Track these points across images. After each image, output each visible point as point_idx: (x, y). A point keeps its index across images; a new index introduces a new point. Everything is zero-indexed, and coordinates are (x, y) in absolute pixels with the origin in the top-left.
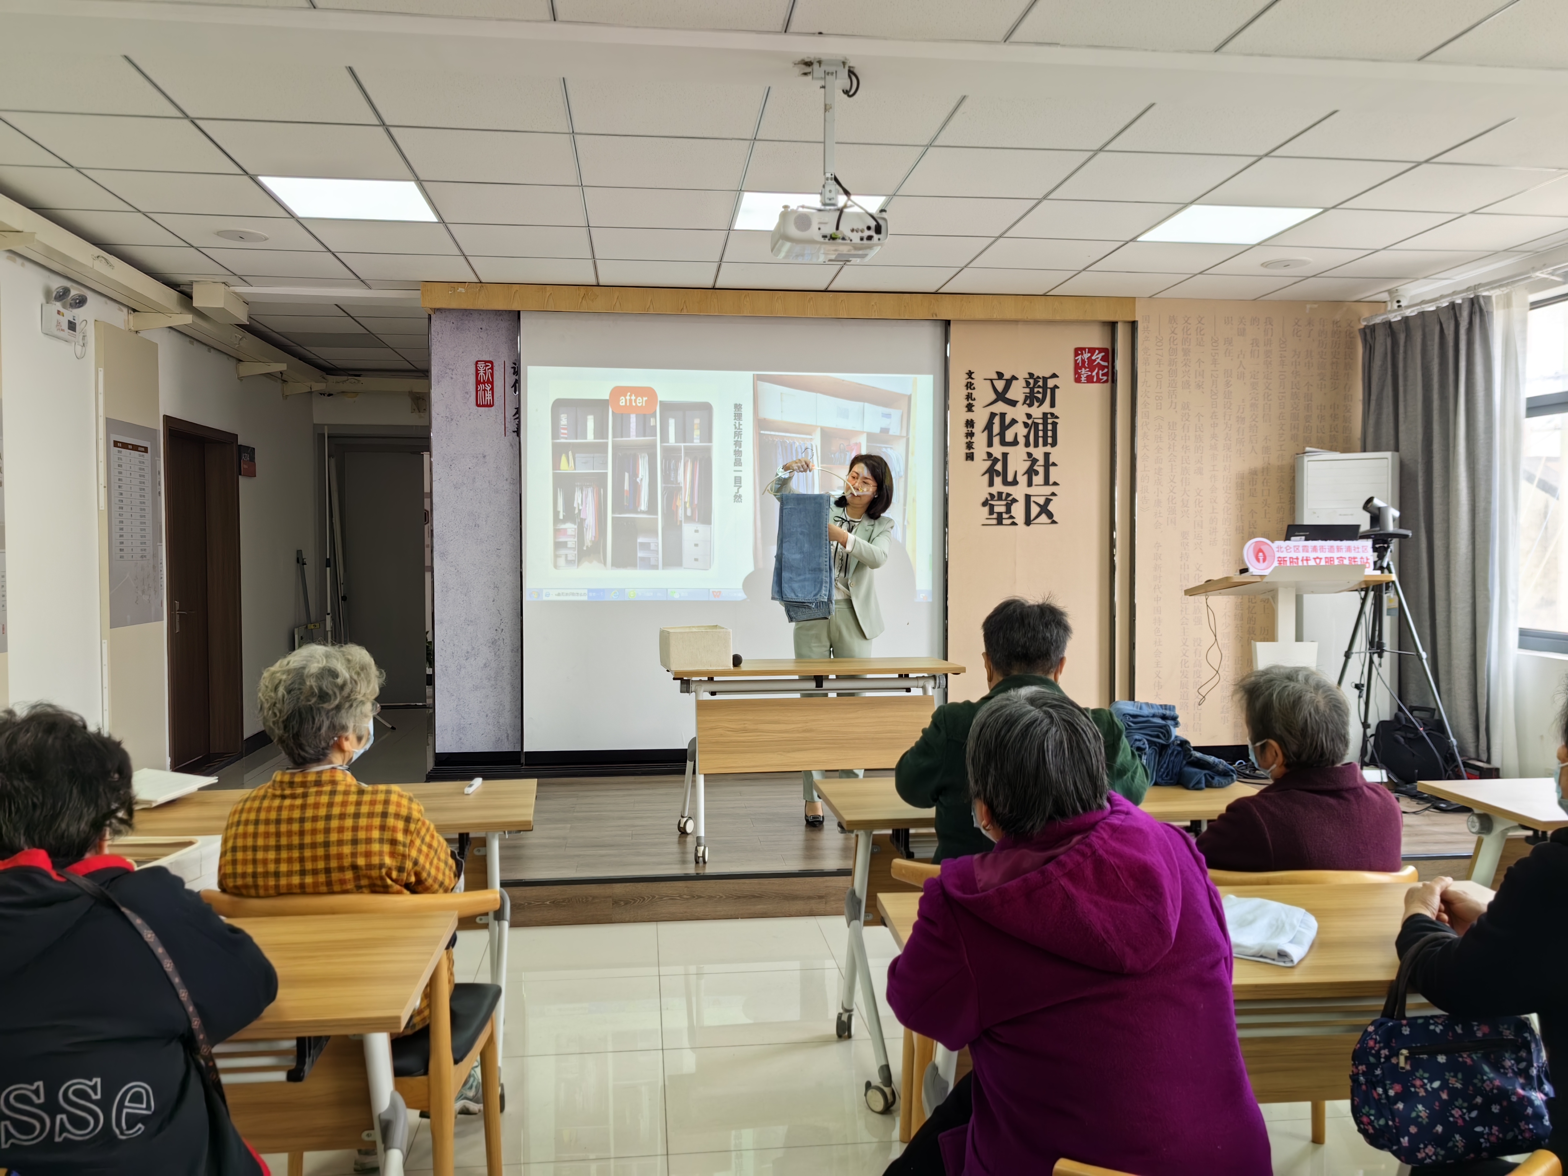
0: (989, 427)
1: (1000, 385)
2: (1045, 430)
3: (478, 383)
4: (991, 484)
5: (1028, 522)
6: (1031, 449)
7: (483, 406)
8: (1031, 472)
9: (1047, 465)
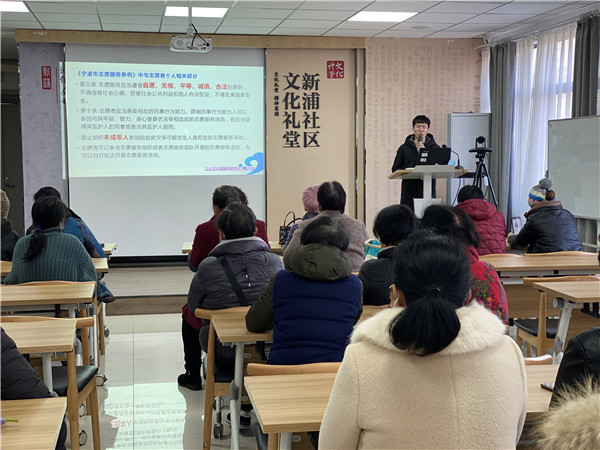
0: (286, 99)
1: (291, 79)
2: (313, 101)
3: (43, 77)
4: (287, 127)
5: (305, 146)
6: (306, 110)
7: (46, 89)
8: (306, 121)
9: (314, 119)
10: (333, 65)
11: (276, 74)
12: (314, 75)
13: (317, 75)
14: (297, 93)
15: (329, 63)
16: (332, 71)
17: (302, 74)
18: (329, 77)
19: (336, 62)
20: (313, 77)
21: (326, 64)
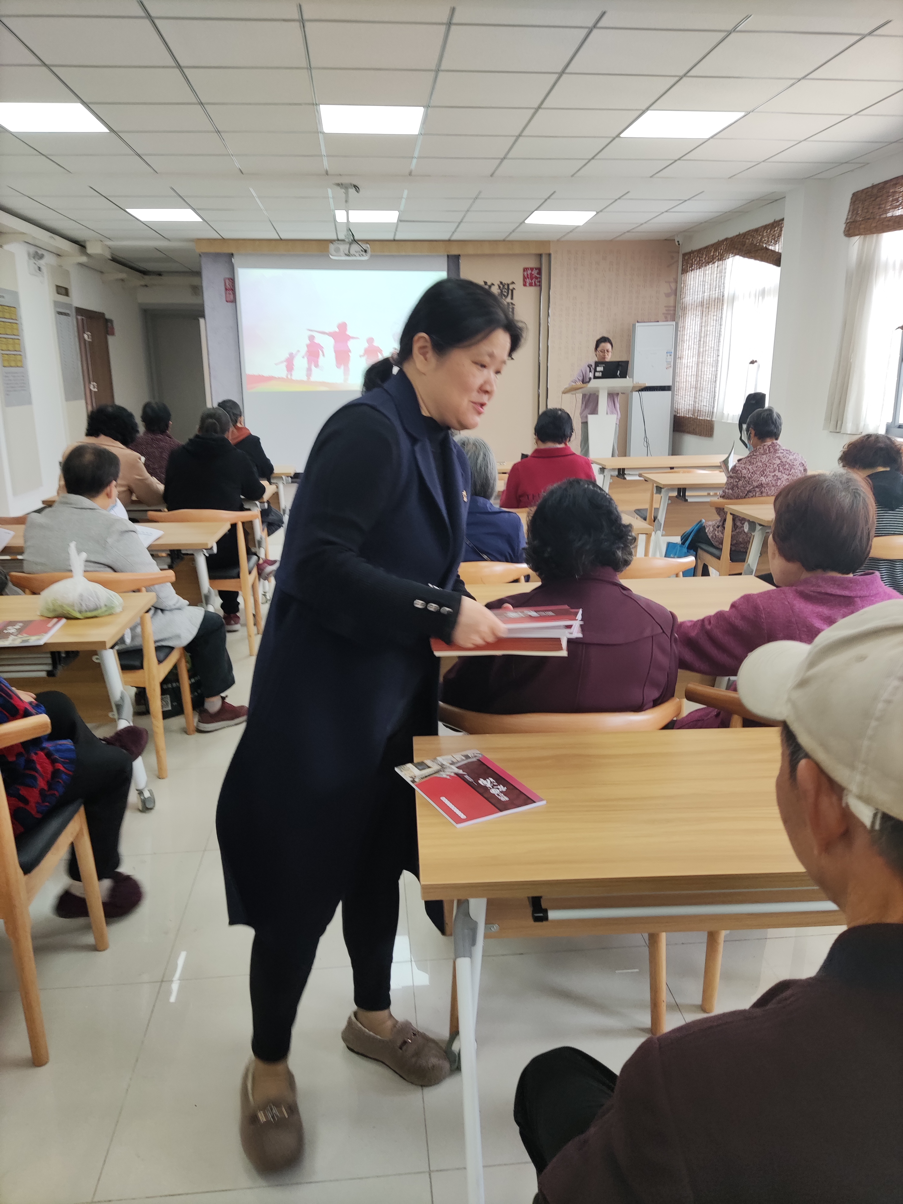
3: (226, 290)
7: (229, 302)
10: (529, 272)
12: (509, 282)
13: (513, 283)
15: (525, 270)
16: (528, 278)
17: (497, 283)
18: (525, 285)
19: (532, 269)
20: (508, 285)
21: (522, 271)
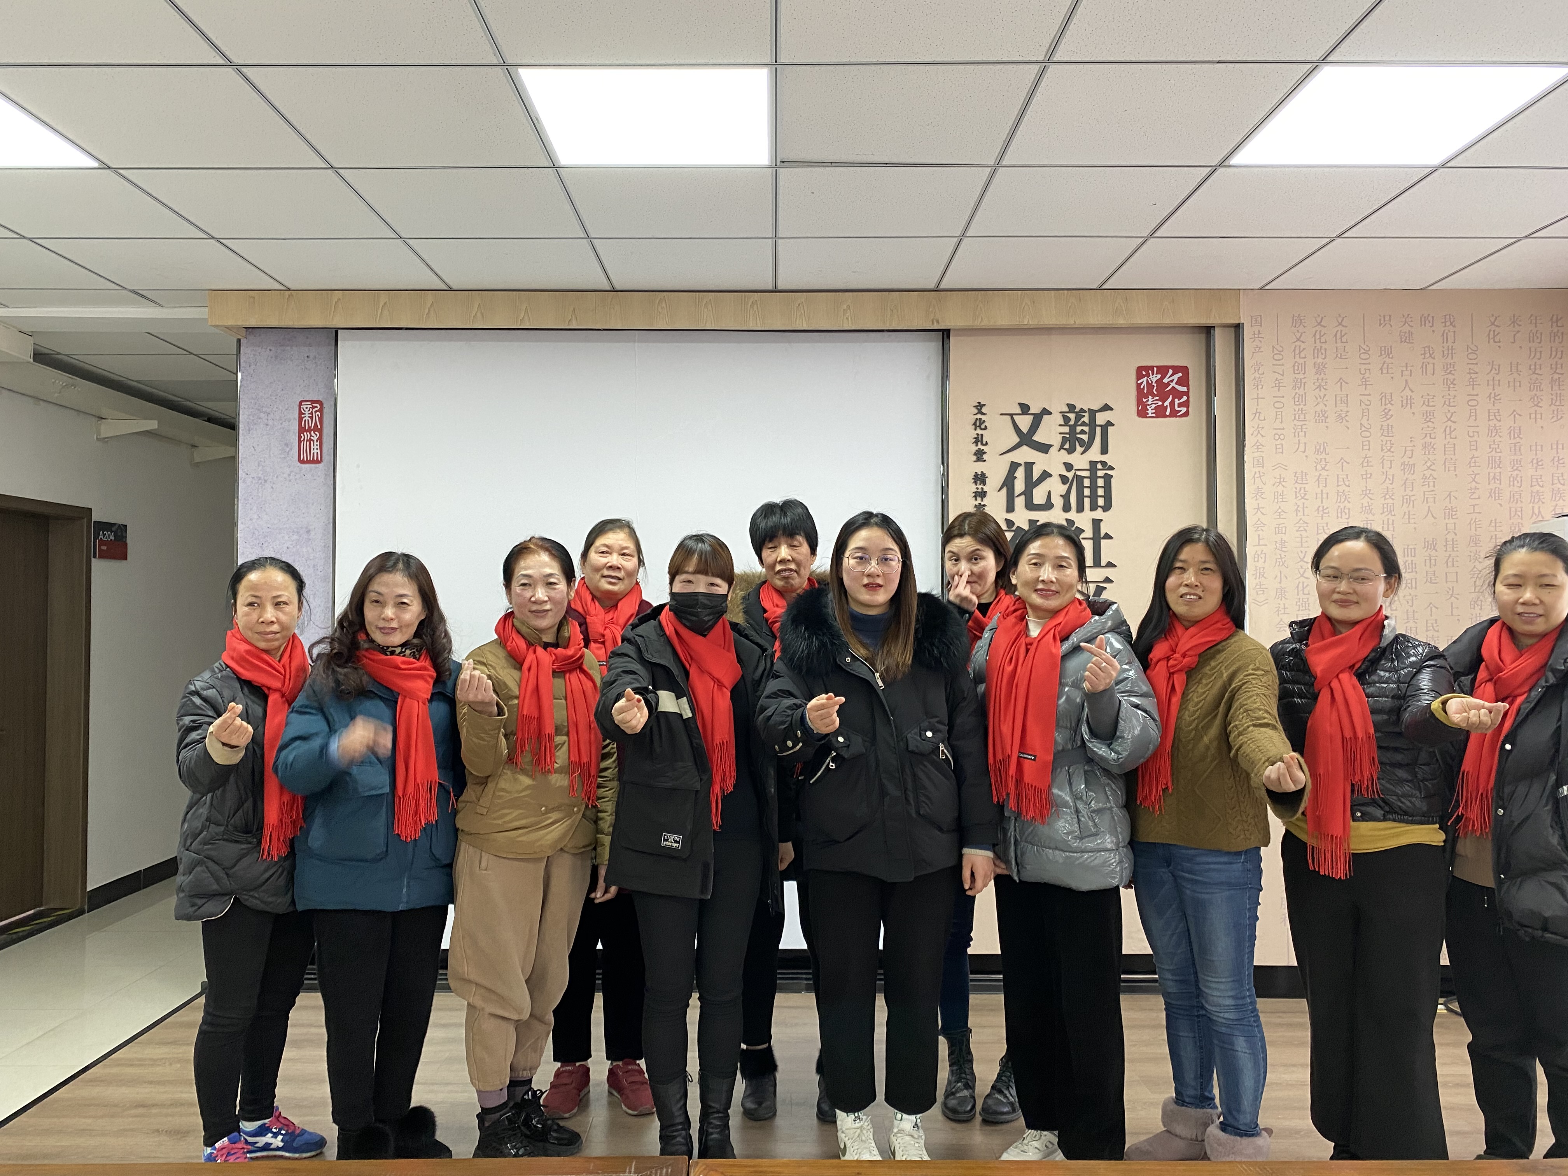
0: (1008, 483)
1: (1025, 422)
2: (1094, 487)
3: (302, 430)
6: (1072, 514)
7: (308, 462)
9: (1097, 539)
10: (1155, 378)
11: (980, 407)
12: (1095, 408)
13: (1106, 408)
14: (1041, 462)
15: (1142, 371)
16: (1153, 395)
17: (1058, 407)
18: (1142, 414)
19: (1163, 370)
21: (1134, 377)
